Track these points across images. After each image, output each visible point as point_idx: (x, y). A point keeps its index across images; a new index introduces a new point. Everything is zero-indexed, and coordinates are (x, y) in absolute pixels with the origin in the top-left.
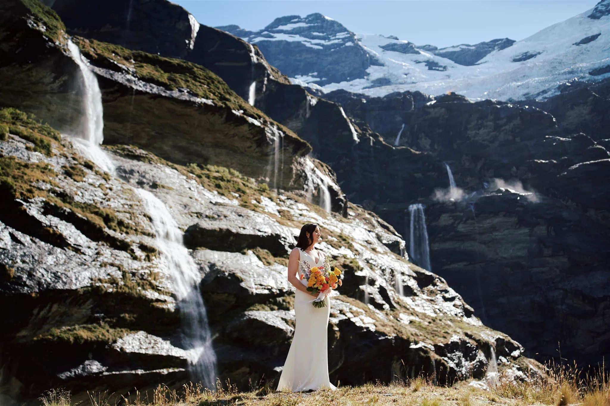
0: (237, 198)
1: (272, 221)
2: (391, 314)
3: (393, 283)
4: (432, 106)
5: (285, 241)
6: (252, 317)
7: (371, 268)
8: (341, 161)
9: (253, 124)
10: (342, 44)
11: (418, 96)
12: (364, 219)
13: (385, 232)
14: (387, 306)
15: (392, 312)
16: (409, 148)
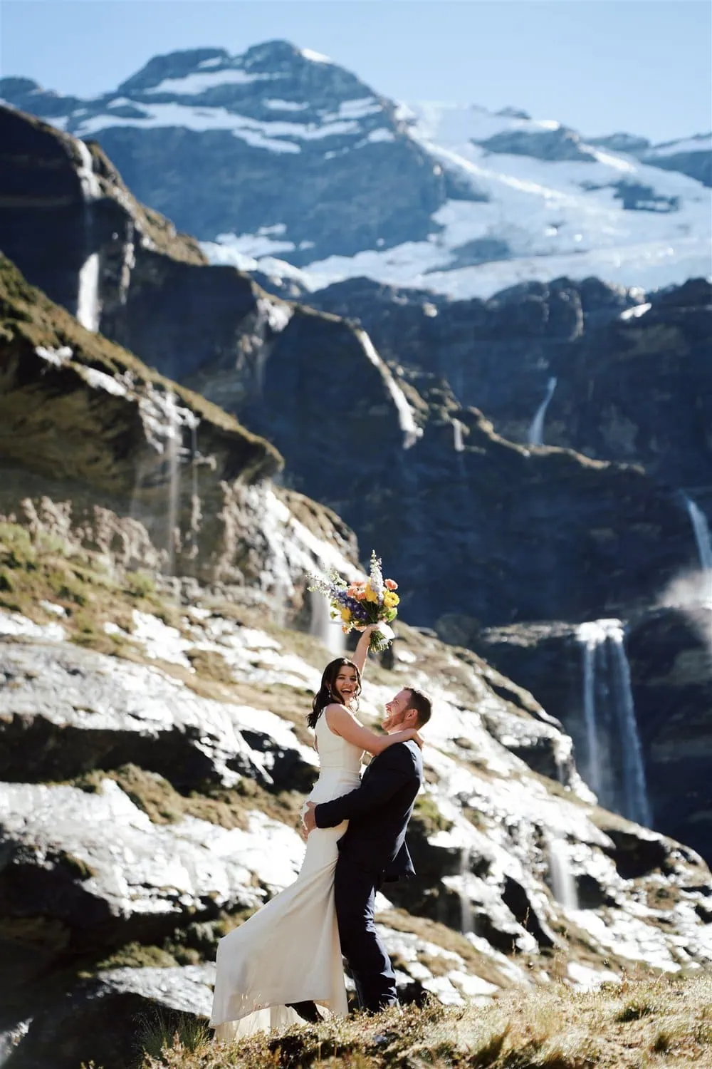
0: (59, 618)
1: (170, 686)
2: (542, 967)
3: (541, 867)
4: (637, 322)
5: (213, 747)
6: (122, 989)
7: (477, 825)
8: (368, 497)
9: (101, 392)
10: (358, 138)
11: (594, 292)
12: (443, 671)
13: (509, 711)
14: (528, 942)
15: (544, 961)
16: (572, 452)
